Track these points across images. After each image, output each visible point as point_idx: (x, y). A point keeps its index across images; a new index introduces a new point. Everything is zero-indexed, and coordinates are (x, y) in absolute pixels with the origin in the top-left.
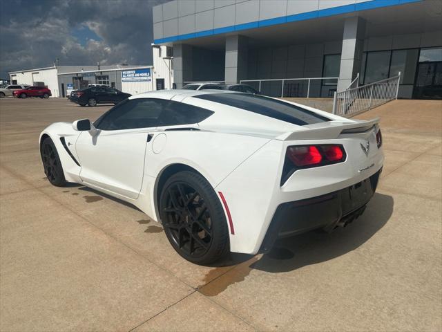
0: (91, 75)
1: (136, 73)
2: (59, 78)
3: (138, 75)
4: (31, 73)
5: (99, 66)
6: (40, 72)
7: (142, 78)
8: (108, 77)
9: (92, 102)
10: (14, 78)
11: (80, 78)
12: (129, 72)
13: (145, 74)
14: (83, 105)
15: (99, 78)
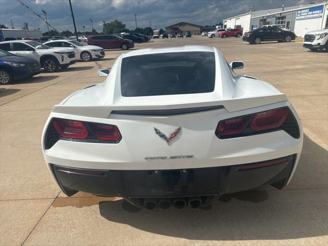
0: (273, 17)
1: (309, 11)
2: (251, 21)
3: (311, 13)
4: (234, 19)
5: (283, 8)
6: (240, 17)
7: (314, 15)
8: (285, 17)
9: (258, 40)
10: (226, 23)
11: (265, 20)
12: (304, 11)
13: (318, 12)
14: (251, 43)
15: (279, 18)
